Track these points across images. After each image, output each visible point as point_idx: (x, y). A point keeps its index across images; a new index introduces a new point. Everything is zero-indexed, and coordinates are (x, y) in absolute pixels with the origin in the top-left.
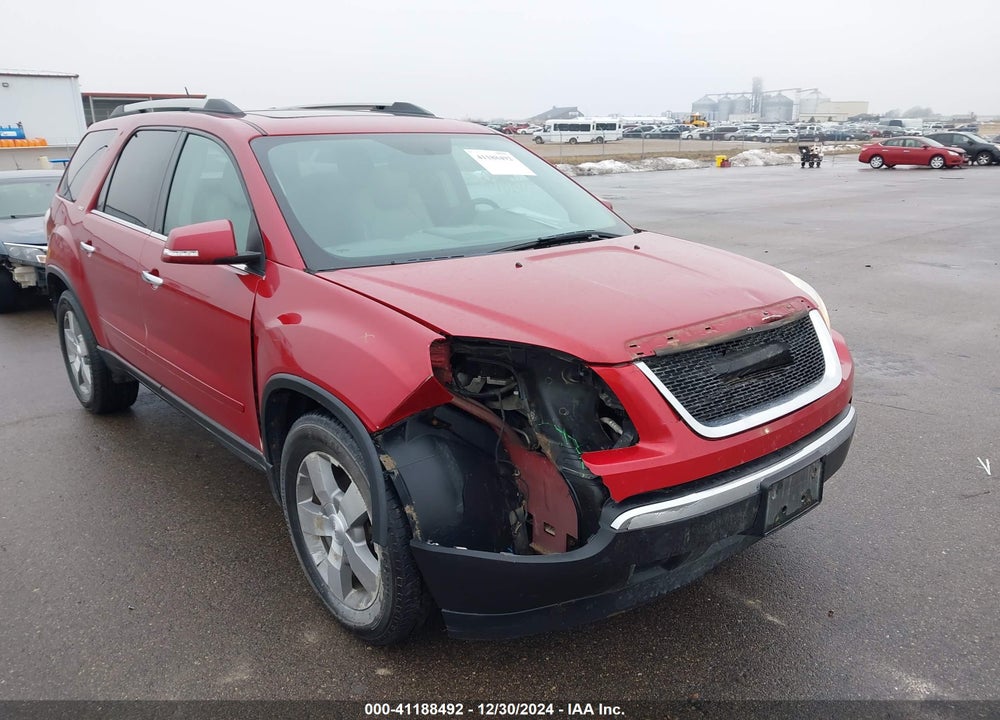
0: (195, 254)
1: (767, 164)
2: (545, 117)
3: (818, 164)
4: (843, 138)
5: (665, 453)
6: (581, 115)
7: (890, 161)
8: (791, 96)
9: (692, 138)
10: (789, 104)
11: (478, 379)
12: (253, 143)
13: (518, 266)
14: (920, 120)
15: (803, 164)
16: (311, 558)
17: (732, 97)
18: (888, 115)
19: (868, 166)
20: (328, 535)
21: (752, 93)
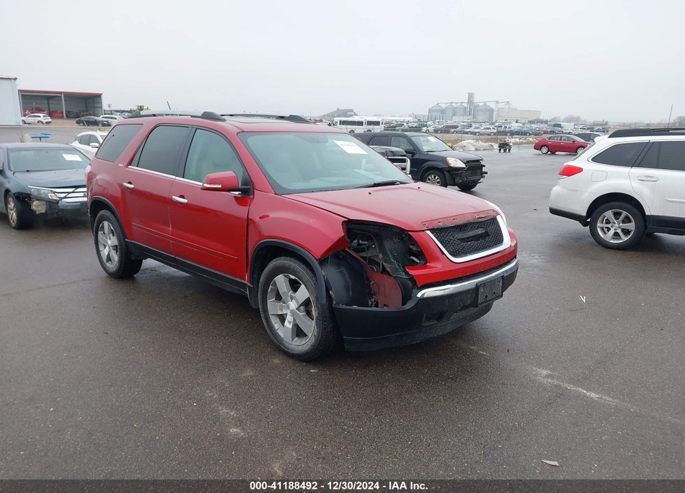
0: (220, 186)
1: (477, 150)
2: (332, 115)
3: (509, 150)
4: (525, 134)
5: (437, 267)
6: (355, 114)
7: (553, 149)
8: (492, 105)
9: (429, 132)
10: (492, 111)
11: (356, 241)
12: (239, 135)
13: (370, 193)
14: (572, 124)
15: (500, 150)
16: (273, 326)
17: (454, 105)
18: (553, 120)
19: (539, 152)
20: (285, 313)
21: (468, 103)
